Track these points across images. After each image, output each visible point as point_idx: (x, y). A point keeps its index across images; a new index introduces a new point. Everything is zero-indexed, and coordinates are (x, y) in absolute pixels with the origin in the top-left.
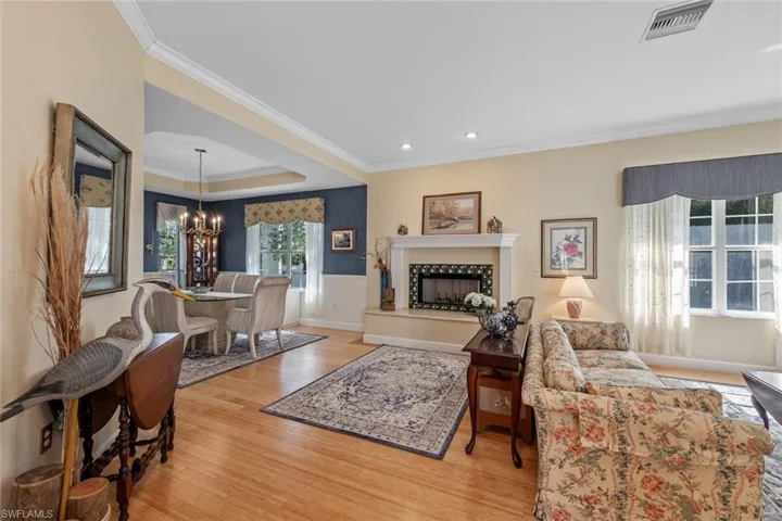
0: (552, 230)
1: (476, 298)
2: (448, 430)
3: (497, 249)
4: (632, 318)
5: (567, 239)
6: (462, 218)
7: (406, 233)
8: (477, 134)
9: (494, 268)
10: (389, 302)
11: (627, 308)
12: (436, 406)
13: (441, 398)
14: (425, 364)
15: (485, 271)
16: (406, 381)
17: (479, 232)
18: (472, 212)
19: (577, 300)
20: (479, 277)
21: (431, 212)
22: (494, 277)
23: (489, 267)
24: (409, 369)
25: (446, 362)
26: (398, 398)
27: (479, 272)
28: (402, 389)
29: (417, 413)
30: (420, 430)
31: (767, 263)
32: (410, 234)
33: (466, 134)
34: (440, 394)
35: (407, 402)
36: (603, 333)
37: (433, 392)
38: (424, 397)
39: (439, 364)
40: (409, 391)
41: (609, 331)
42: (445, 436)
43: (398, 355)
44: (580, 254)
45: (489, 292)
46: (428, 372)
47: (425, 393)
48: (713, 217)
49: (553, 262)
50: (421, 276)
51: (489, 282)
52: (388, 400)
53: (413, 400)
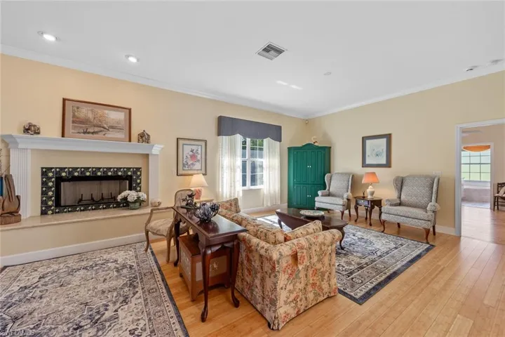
0: (183, 145)
1: (132, 195)
2: (173, 313)
3: (147, 156)
4: (222, 195)
5: (192, 151)
6: (112, 127)
7: (39, 133)
8: (138, 60)
9: (142, 170)
10: (11, 213)
11: (220, 190)
12: (141, 300)
13: (139, 290)
14: (92, 267)
15: (135, 173)
16: (84, 294)
17: (130, 141)
18: (123, 123)
19: (200, 188)
20: (130, 178)
21: (74, 116)
22: (143, 177)
23: (138, 169)
24: (76, 280)
25: (113, 256)
26: (91, 317)
27: (129, 173)
28: (86, 304)
29: (130, 319)
30: (148, 331)
31: (261, 167)
32: (43, 134)
33: (128, 56)
34: (135, 287)
35: (108, 314)
36: (231, 205)
37: (127, 289)
38: (122, 299)
39: (108, 261)
40: (98, 302)
41: (233, 204)
42: (175, 320)
43: (42, 270)
44: (198, 161)
45: (138, 189)
46: (101, 274)
47: (119, 295)
48: (247, 146)
49: (184, 165)
50: (59, 180)
51: (138, 181)
52: (79, 327)
53: (112, 308)
